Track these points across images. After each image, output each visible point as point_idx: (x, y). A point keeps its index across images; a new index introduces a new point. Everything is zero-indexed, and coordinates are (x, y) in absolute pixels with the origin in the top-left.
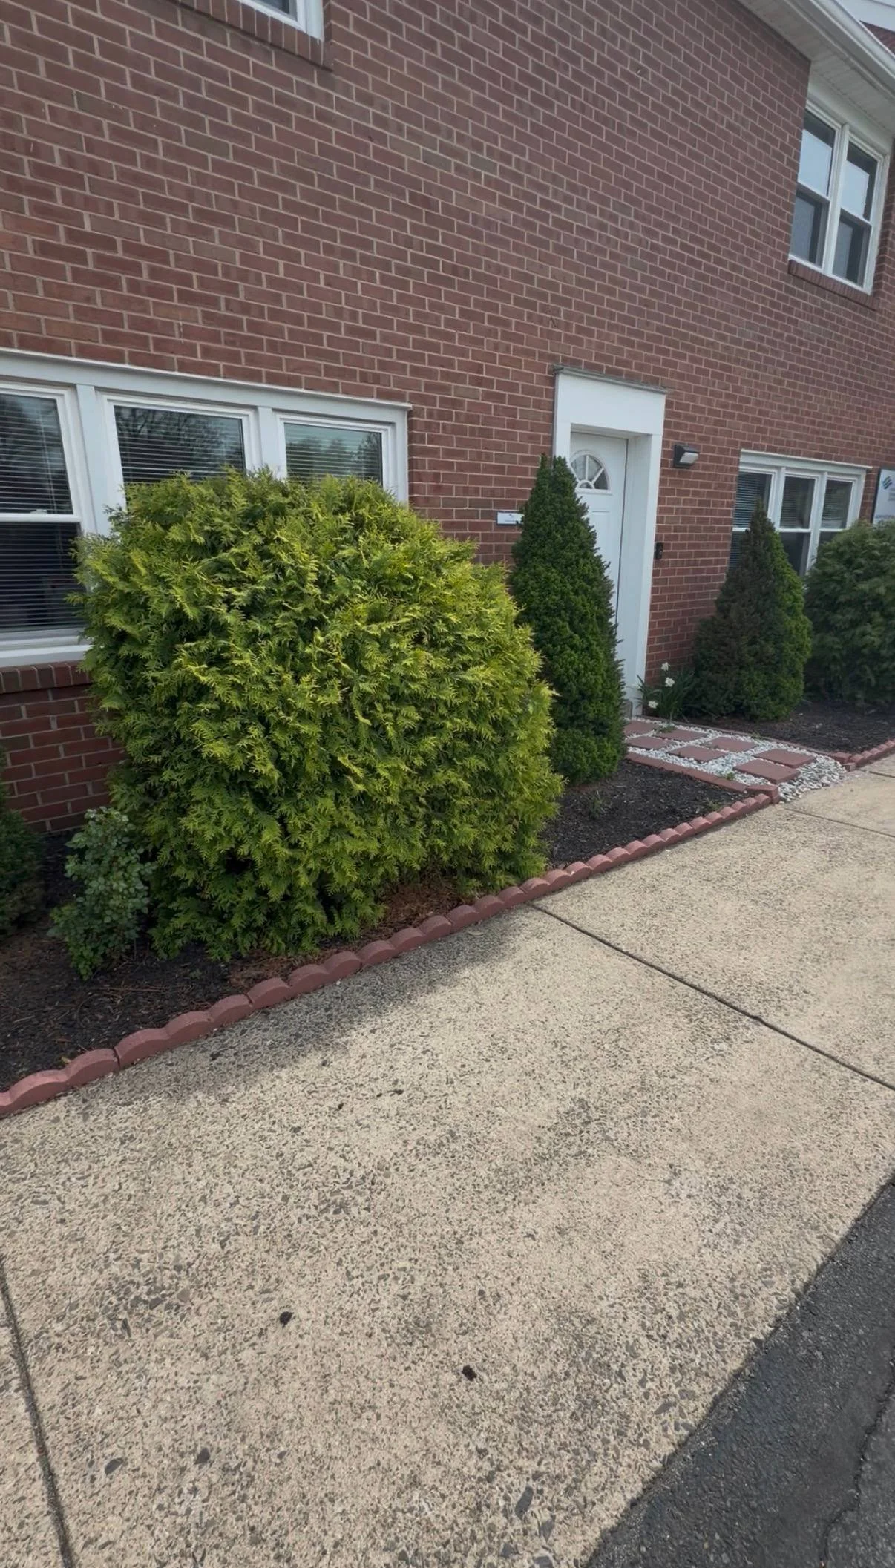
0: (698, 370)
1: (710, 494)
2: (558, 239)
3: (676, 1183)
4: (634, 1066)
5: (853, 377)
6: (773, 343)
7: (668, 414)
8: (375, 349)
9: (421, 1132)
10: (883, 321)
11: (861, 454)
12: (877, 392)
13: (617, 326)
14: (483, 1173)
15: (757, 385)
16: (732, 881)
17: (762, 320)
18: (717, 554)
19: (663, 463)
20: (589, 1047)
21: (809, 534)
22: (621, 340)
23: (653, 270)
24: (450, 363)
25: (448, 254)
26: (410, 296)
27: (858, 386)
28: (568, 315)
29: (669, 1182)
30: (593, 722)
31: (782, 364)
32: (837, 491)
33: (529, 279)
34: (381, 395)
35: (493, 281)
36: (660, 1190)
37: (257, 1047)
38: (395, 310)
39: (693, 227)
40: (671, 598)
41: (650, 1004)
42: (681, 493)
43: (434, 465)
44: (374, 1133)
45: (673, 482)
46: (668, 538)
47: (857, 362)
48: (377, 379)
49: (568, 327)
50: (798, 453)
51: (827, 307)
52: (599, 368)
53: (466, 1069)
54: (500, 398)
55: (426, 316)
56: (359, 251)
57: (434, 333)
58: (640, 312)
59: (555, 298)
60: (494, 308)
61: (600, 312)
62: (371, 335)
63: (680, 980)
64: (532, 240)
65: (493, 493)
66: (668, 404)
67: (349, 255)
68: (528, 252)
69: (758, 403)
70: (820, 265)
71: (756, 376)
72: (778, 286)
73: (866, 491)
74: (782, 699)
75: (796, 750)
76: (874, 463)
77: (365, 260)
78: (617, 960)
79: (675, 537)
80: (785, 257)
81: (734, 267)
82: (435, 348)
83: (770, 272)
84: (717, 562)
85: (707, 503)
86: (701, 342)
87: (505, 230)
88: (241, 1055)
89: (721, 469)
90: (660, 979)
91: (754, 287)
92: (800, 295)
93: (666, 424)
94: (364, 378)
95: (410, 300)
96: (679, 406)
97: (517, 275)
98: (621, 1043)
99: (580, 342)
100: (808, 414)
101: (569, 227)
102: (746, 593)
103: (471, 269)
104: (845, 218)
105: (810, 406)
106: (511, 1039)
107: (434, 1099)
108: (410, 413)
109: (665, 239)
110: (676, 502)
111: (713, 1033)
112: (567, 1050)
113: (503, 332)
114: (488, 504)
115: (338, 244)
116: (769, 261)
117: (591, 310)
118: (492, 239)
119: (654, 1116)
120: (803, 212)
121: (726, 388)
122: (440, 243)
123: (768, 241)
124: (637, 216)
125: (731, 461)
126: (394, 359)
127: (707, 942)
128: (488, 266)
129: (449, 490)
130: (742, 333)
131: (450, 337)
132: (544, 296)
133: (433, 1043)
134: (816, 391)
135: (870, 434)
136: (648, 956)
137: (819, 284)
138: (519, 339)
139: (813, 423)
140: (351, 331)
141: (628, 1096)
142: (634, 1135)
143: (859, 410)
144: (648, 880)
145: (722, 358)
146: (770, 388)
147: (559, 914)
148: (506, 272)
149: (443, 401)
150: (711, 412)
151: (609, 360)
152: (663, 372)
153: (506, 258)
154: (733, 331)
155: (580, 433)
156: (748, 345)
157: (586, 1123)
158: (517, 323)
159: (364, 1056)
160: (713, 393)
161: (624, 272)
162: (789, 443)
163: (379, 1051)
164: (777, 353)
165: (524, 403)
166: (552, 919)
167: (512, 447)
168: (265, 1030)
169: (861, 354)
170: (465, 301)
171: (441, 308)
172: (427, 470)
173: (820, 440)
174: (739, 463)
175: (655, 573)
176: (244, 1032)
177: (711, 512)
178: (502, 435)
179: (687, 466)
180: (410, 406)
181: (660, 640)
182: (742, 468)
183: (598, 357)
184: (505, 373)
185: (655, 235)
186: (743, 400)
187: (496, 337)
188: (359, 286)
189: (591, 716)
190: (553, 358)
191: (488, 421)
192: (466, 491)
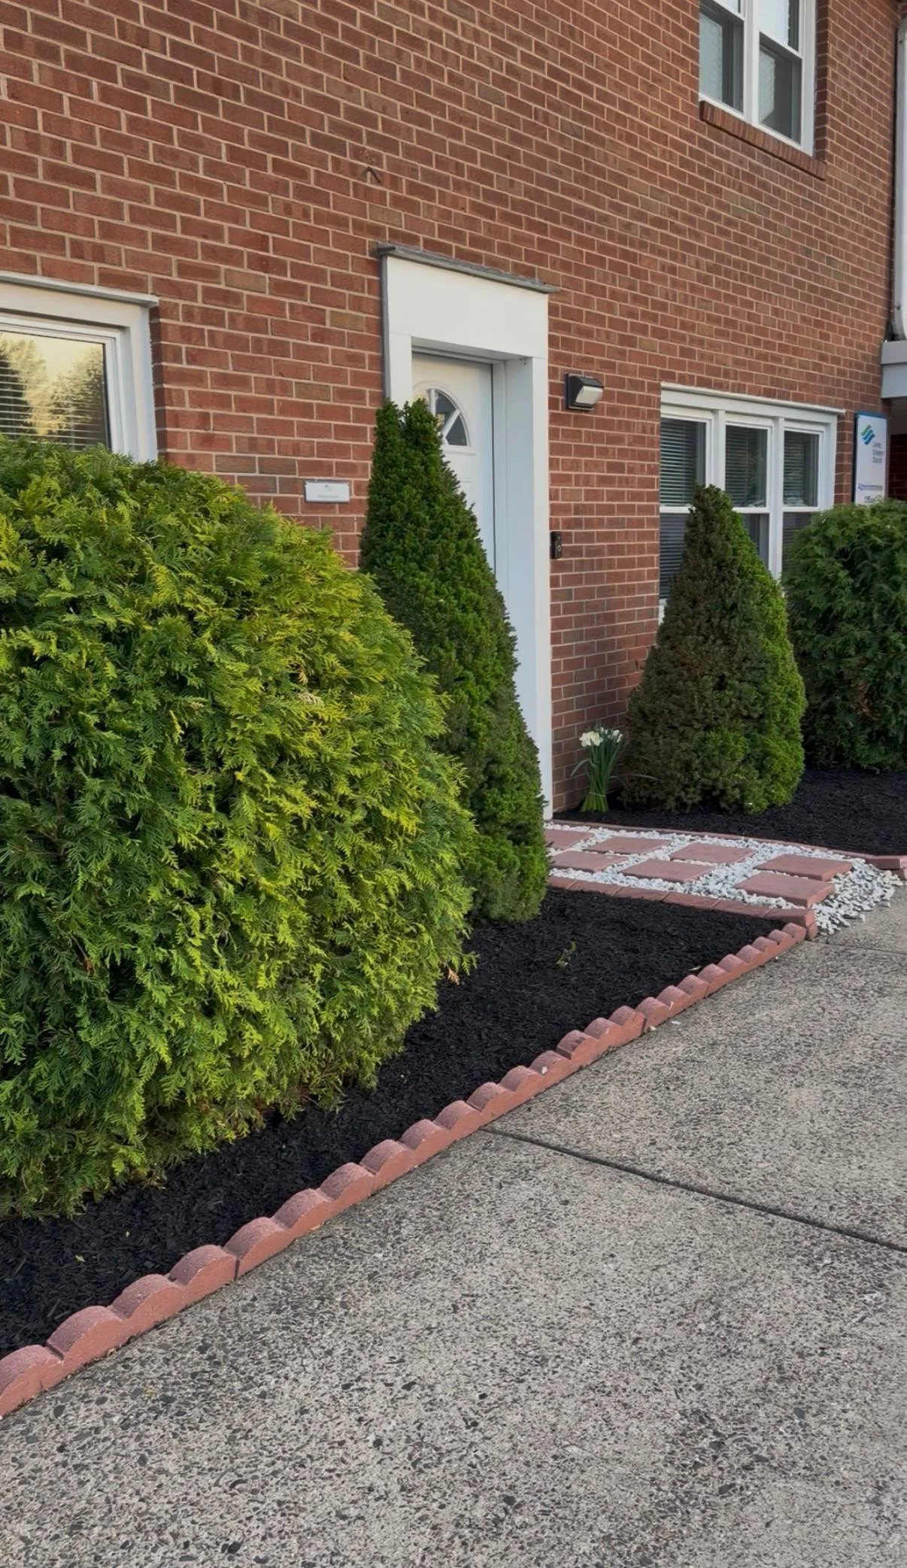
0: (590, 258)
1: (623, 453)
2: (372, 48)
3: (887, 1500)
4: (757, 1348)
5: (804, 274)
6: (690, 221)
7: (554, 326)
8: (94, 205)
9: (455, 1507)
10: (834, 194)
11: (828, 392)
12: (839, 298)
13: (467, 185)
14: (586, 1548)
15: (675, 283)
16: (792, 1060)
17: (672, 186)
18: (641, 549)
19: (553, 404)
20: (673, 1332)
21: (766, 516)
22: (477, 208)
23: (513, 103)
24: (216, 233)
25: (206, 61)
26: (148, 122)
27: (813, 289)
28: (395, 166)
29: (876, 1502)
30: (507, 826)
31: (705, 253)
32: (800, 446)
33: (331, 106)
34: (106, 279)
35: (276, 106)
36: (867, 1515)
37: (97, 1430)
38: (124, 143)
39: (563, 44)
40: (580, 622)
41: (744, 1255)
42: (580, 451)
43: (199, 399)
44: (376, 1526)
45: (567, 434)
46: (568, 524)
47: (808, 252)
48: (99, 254)
49: (395, 183)
50: (740, 389)
51: (759, 170)
52: (446, 249)
53: (491, 1399)
54: (298, 291)
55: (175, 156)
56: (63, 47)
57: (189, 182)
58: (500, 166)
59: (373, 139)
60: (281, 148)
61: (441, 163)
62: (89, 182)
63: (776, 1212)
64: (332, 47)
65: (296, 449)
66: (552, 310)
67: (49, 53)
68: (329, 65)
69: (679, 310)
70: (740, 109)
71: (673, 270)
72: (689, 137)
73: (840, 447)
74: (775, 777)
75: (819, 853)
76: (846, 405)
77: (73, 61)
78: (666, 1197)
79: (578, 523)
80: (694, 97)
81: (626, 107)
82: (193, 207)
83: (676, 116)
84: (643, 562)
85: (619, 468)
86: (591, 215)
87: (290, 29)
88: (72, 1448)
89: (636, 413)
90: (744, 1215)
91: (656, 136)
92: (720, 152)
93: (552, 341)
94: (78, 250)
95: (148, 129)
96: (567, 313)
97: (313, 99)
98: (723, 1318)
99: (413, 207)
100: (749, 329)
101: (386, 32)
102: (701, 608)
103: (242, 86)
104: (767, 45)
105: (750, 317)
106: (545, 1341)
107: (454, 1456)
108: (154, 312)
109: (527, 59)
110: (575, 466)
111: (857, 1281)
112: (643, 1344)
113: (297, 187)
114: (289, 467)
115: (29, 33)
116: (672, 100)
117: (427, 158)
118: (273, 42)
119: (819, 1412)
120: (710, 35)
121: (632, 287)
122: (191, 43)
123: (668, 70)
124: (483, 23)
125: (648, 401)
126: (126, 222)
127: (793, 1153)
128: (269, 83)
129: (226, 444)
130: (647, 205)
131: (212, 190)
132: (355, 134)
133: (417, 1368)
134: (757, 295)
135: (836, 361)
136: (712, 1182)
137: (743, 136)
138: (321, 199)
139: (757, 342)
140: (54, 172)
141: (764, 1393)
142: (796, 1447)
143: (818, 324)
144: (666, 1071)
145: (622, 240)
146: (693, 288)
147: (543, 1138)
148: (296, 94)
149: (209, 294)
150: (613, 323)
151: (458, 236)
152: (541, 260)
153: (295, 73)
154: (633, 200)
155: (425, 353)
156: (659, 223)
157: (718, 1445)
158: (318, 174)
159: (303, 1411)
160: (614, 295)
161: (472, 104)
162: (727, 374)
163: (326, 1399)
164: (697, 236)
165: (334, 300)
166: (537, 1148)
167: (321, 374)
168: (101, 1401)
169: (811, 242)
170: (235, 135)
171: (198, 144)
172: (188, 408)
173: (771, 369)
174: (660, 404)
175: (554, 582)
176: (58, 1411)
177: (627, 482)
178: (303, 352)
179: (585, 408)
180: (155, 299)
181: (569, 692)
182: (667, 413)
183: (444, 232)
184: (304, 252)
185: (510, 51)
186: (656, 305)
187: (286, 193)
188: (66, 103)
189: (506, 815)
190: (376, 231)
191: (282, 328)
192: (253, 445)
